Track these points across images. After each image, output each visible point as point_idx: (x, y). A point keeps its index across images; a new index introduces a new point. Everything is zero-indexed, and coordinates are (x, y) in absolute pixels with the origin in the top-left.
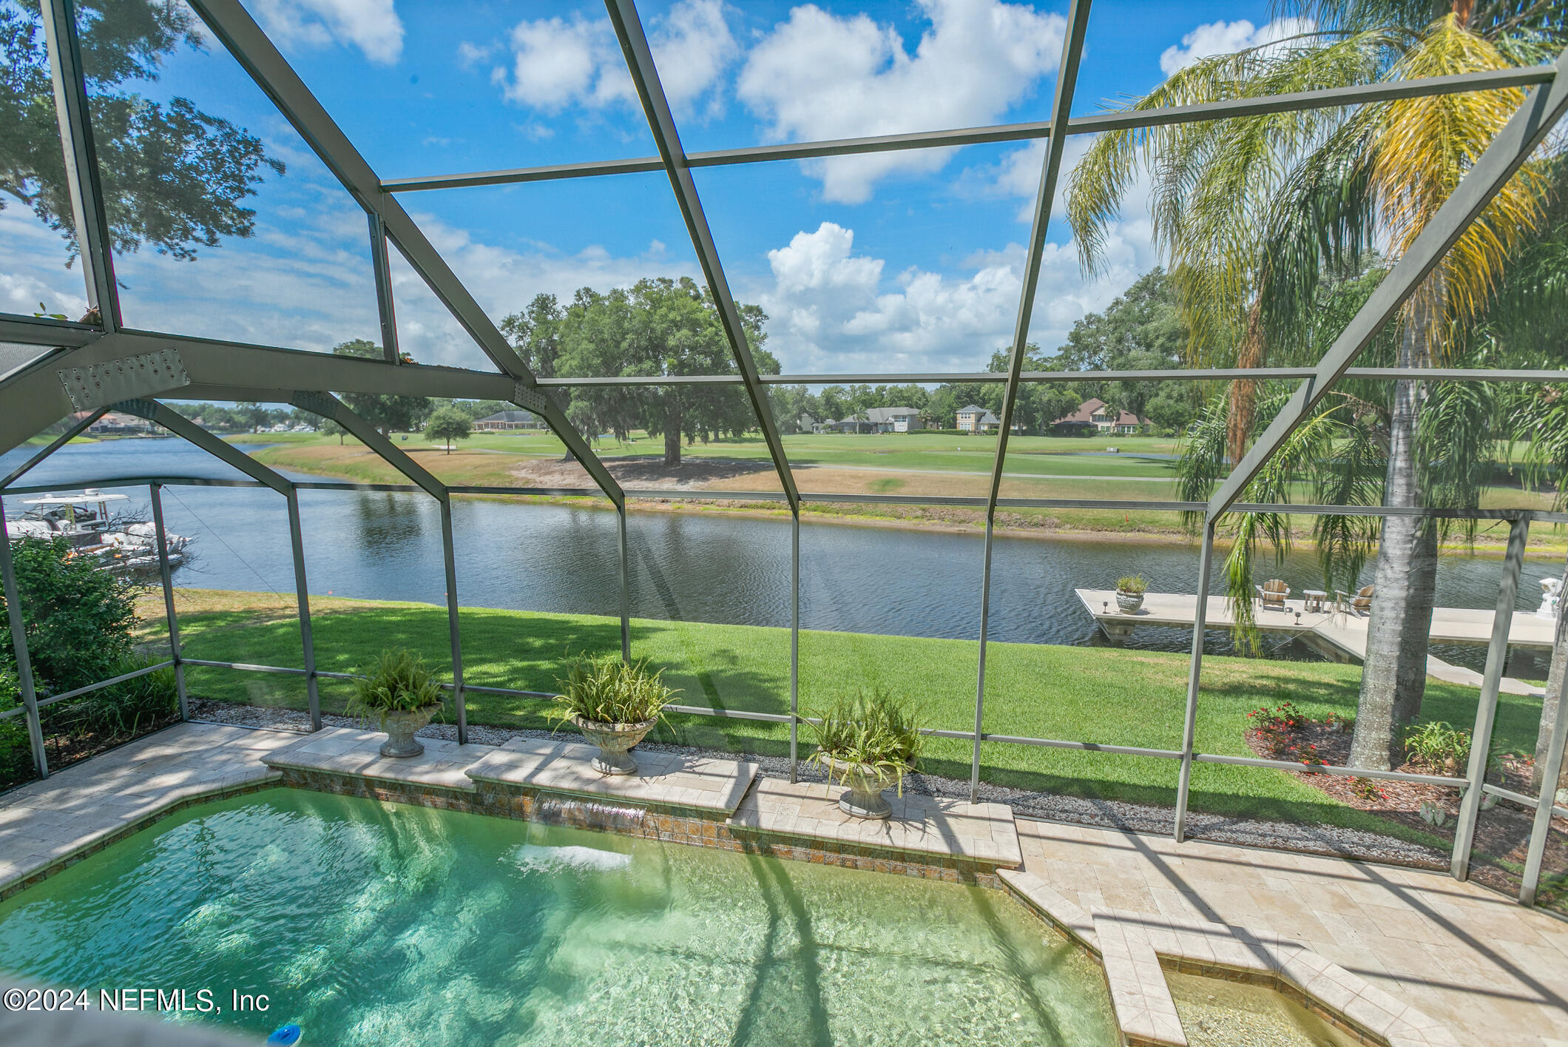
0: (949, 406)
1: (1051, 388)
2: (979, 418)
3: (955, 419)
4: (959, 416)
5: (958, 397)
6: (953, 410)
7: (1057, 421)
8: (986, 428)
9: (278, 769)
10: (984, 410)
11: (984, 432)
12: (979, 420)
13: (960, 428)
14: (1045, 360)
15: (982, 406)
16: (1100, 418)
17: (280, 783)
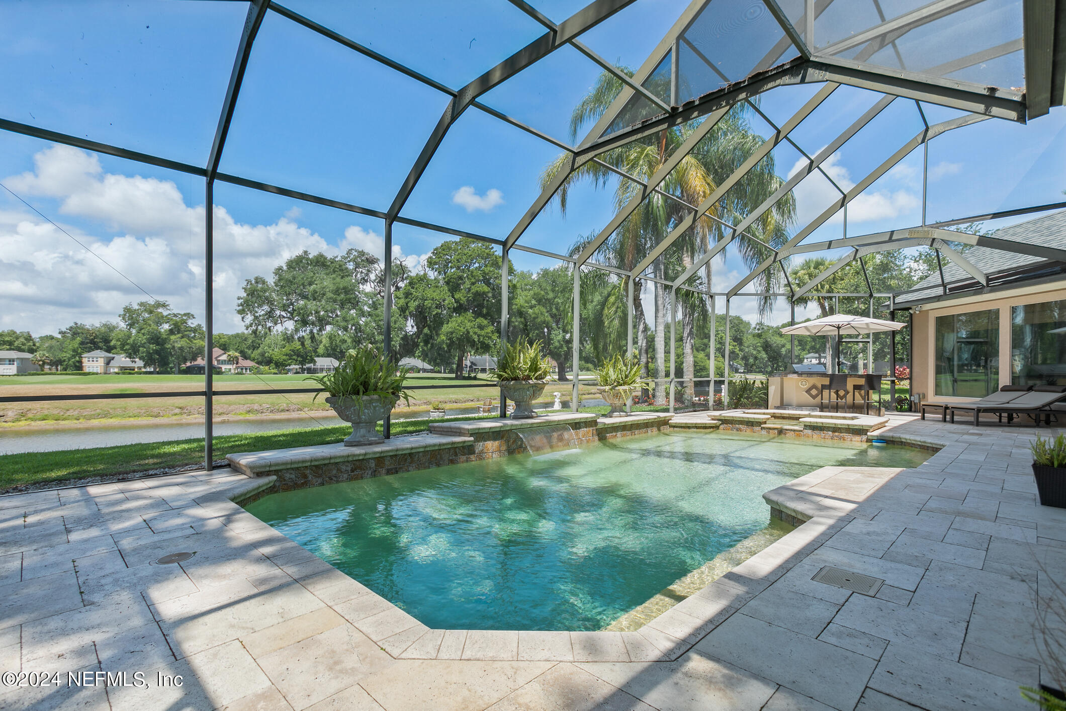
0: (74, 351)
1: (182, 337)
2: (108, 362)
3: (81, 362)
4: (85, 360)
5: (82, 343)
6: (77, 353)
7: (188, 364)
8: (116, 370)
9: (268, 473)
10: (111, 355)
11: (116, 373)
12: (108, 363)
13: (86, 370)
14: (175, 315)
15: (109, 350)
16: (224, 362)
17: (272, 490)
